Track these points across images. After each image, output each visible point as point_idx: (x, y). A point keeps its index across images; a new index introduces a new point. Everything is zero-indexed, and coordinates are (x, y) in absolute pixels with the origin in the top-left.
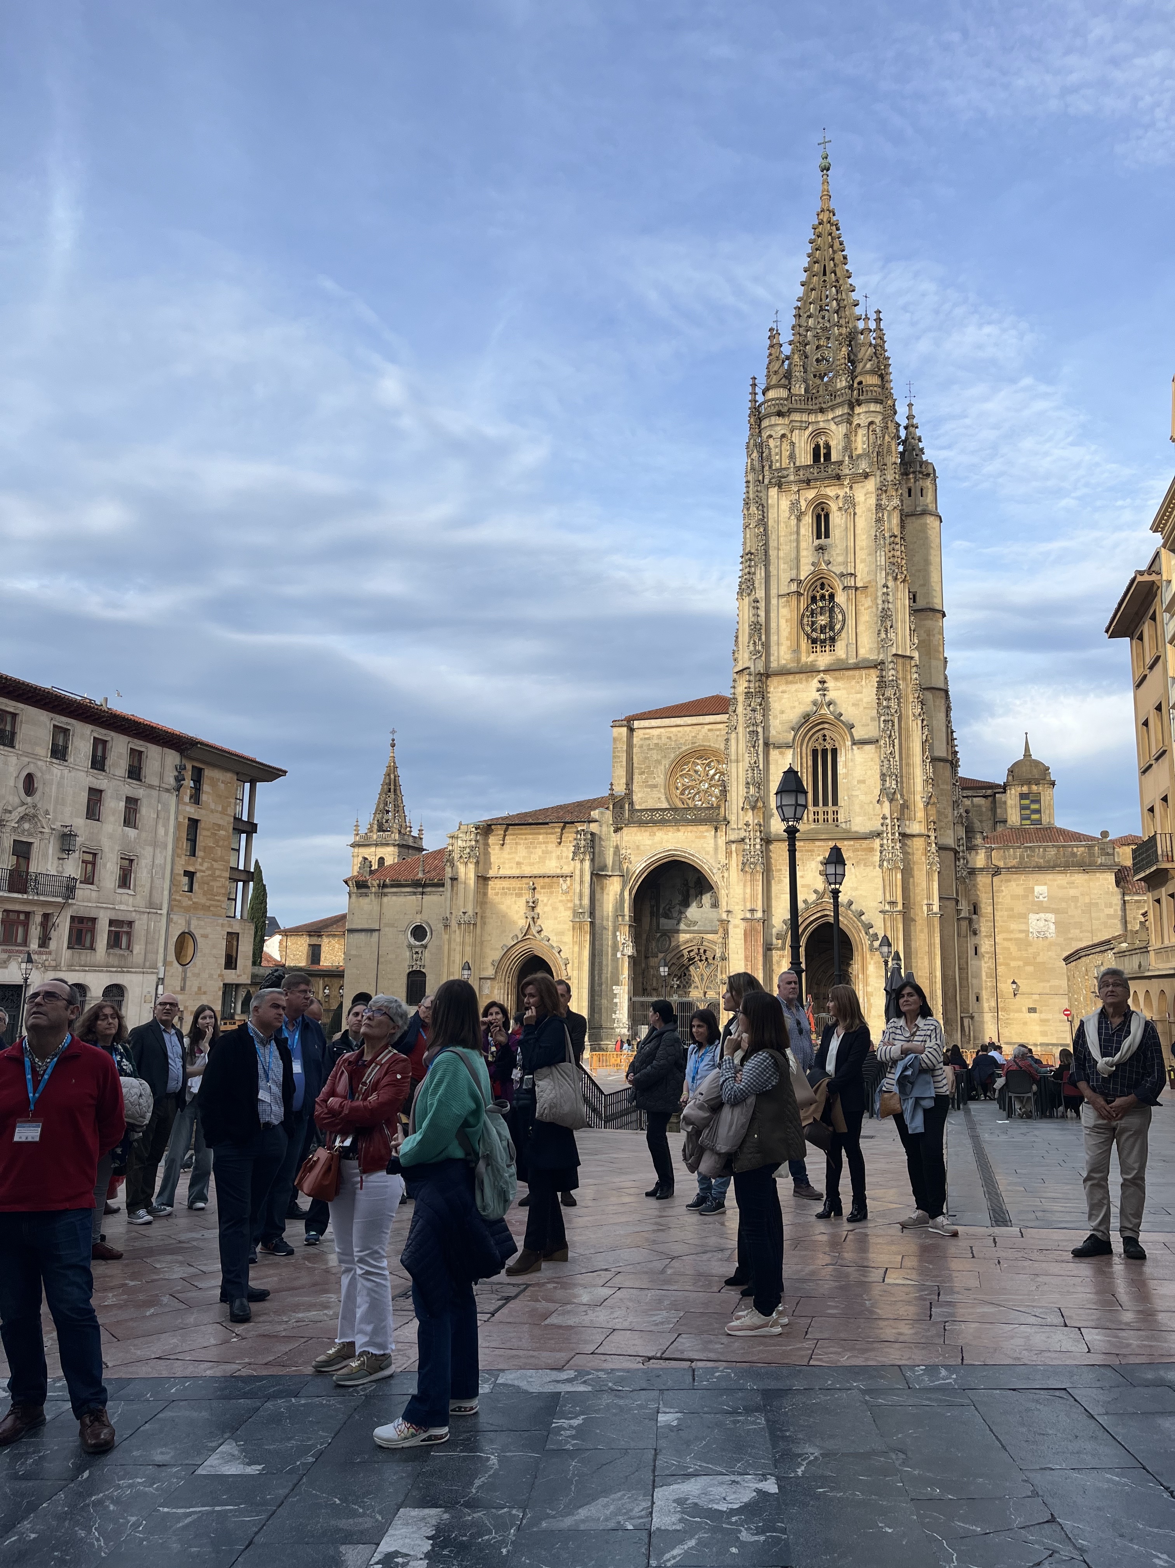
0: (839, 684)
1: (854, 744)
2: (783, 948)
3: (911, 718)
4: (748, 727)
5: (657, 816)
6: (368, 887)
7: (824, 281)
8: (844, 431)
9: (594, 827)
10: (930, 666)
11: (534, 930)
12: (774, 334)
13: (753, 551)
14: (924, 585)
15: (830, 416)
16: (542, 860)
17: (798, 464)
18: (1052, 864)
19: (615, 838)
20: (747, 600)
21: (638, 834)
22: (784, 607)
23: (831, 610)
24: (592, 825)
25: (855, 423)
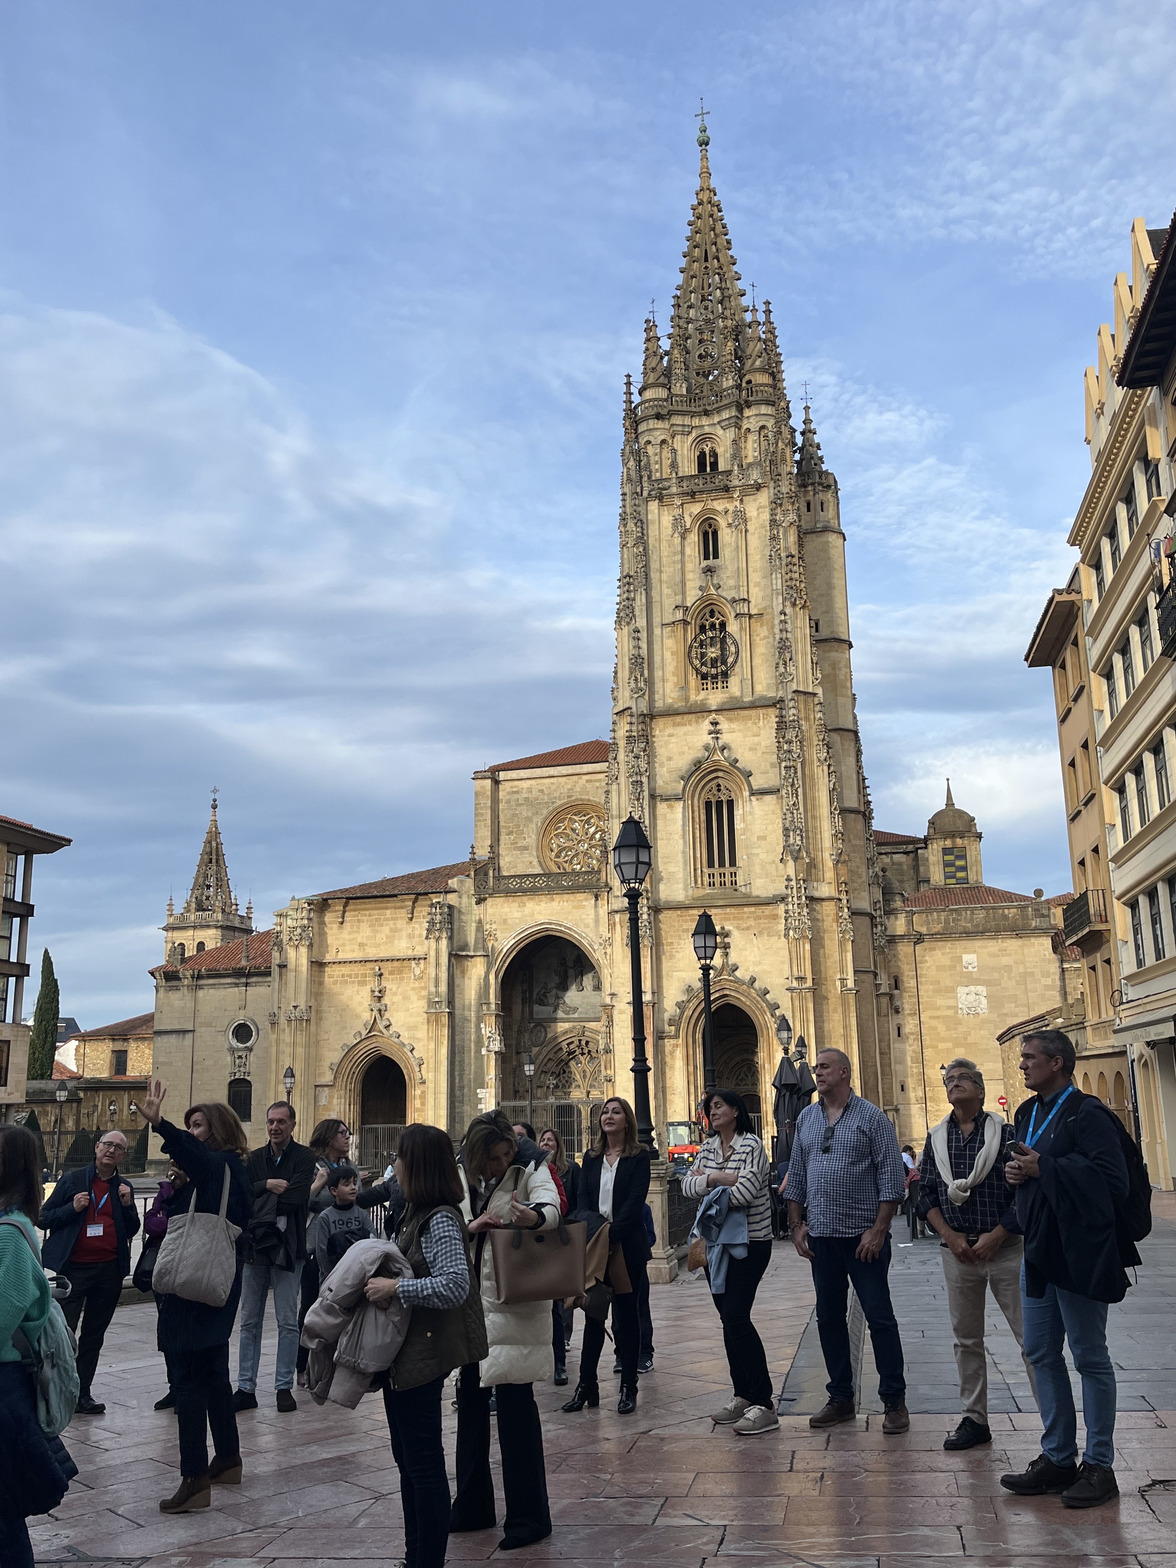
0: (734, 726)
1: (752, 794)
2: (677, 1036)
3: (816, 763)
4: (631, 776)
5: (527, 884)
6: (179, 979)
7: (706, 268)
8: (733, 436)
9: (452, 899)
10: (836, 704)
11: (381, 1025)
12: (650, 326)
13: (632, 573)
14: (827, 612)
15: (716, 419)
16: (390, 939)
17: (680, 474)
18: (981, 929)
19: (477, 911)
20: (626, 630)
21: (505, 905)
22: (668, 638)
23: (723, 641)
24: (450, 896)
25: (745, 427)
